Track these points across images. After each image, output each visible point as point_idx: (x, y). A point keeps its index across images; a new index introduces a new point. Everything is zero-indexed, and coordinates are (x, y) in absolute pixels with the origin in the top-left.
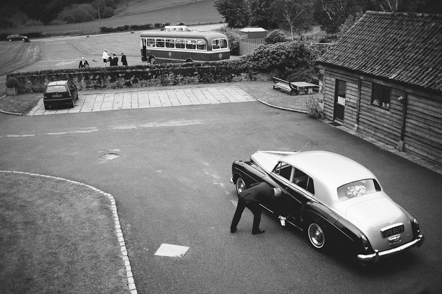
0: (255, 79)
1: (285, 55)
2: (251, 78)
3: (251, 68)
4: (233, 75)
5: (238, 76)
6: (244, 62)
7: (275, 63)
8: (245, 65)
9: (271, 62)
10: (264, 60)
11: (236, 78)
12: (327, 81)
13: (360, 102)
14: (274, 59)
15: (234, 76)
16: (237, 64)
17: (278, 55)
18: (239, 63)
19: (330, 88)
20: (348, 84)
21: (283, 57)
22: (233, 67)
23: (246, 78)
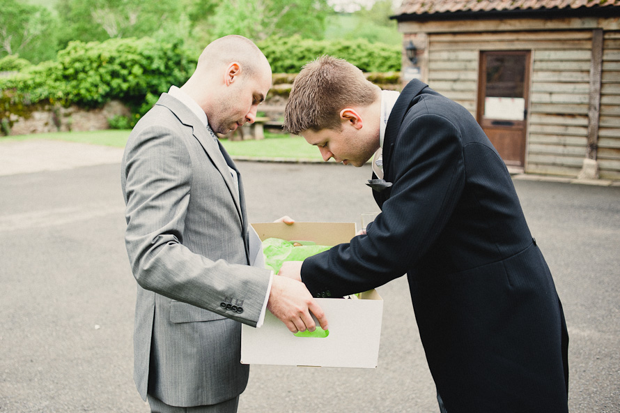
0: (69, 128)
1: (142, 66)
2: (57, 124)
3: (59, 99)
4: (13, 117)
5: (26, 118)
6: (40, 85)
7: (119, 86)
8: (43, 92)
9: (108, 84)
10: (93, 77)
11: (21, 125)
12: (433, 66)
13: (602, 95)
14: (114, 74)
15: (17, 121)
16: (22, 89)
17: (123, 66)
18: (26, 87)
19: (455, 81)
20: (536, 55)
21: (137, 70)
22: (15, 97)
23: (46, 124)
